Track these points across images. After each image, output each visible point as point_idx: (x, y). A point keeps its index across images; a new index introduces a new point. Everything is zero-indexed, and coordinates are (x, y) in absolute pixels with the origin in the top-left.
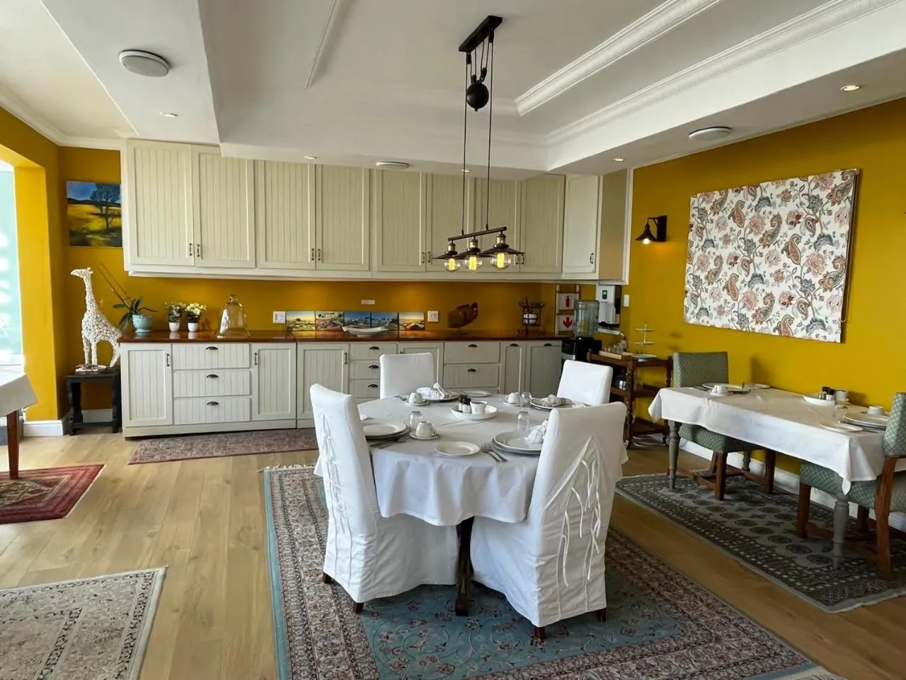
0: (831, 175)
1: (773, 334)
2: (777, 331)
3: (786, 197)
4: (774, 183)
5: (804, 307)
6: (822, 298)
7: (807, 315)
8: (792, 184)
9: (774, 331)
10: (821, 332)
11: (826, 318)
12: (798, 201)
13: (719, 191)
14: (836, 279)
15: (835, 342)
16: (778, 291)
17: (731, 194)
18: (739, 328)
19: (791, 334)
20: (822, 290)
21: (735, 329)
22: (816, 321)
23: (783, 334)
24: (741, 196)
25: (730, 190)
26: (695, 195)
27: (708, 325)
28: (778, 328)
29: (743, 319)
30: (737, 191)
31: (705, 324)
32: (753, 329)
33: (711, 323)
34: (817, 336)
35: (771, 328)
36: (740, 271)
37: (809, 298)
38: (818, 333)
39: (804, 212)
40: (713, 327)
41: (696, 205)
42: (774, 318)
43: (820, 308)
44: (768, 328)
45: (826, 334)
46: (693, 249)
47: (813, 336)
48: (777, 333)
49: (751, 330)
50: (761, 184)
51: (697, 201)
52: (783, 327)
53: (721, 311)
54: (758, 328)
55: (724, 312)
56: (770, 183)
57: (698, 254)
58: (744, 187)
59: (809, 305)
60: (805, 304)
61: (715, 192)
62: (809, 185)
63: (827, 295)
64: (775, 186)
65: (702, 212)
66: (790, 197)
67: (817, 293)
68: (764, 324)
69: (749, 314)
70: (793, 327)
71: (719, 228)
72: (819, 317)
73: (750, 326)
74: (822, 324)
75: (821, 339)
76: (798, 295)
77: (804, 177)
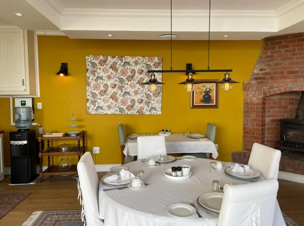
0: (154, 58)
1: (136, 114)
2: (138, 113)
3: (136, 63)
4: (131, 57)
5: (148, 103)
6: (154, 100)
7: (149, 106)
8: (139, 59)
9: (137, 113)
10: (155, 112)
11: (156, 107)
12: (142, 65)
13: (103, 56)
14: (159, 93)
15: (160, 114)
16: (136, 98)
17: (109, 58)
18: (120, 113)
19: (144, 114)
20: (154, 97)
21: (118, 114)
22: (153, 108)
23: (140, 114)
24: (115, 60)
25: (109, 57)
26: (88, 55)
27: (104, 114)
28: (138, 112)
29: (121, 110)
30: (112, 57)
31: (101, 113)
32: (127, 113)
33: (105, 112)
34: (153, 113)
35: (136, 112)
36: (118, 91)
37: (150, 100)
38: (153, 112)
39: (145, 70)
40: (106, 114)
41: (89, 60)
42: (136, 108)
43: (154, 103)
44: (134, 112)
45: (157, 112)
46: (90, 80)
47: (152, 113)
48: (138, 114)
49: (126, 114)
50: (125, 57)
51: (90, 59)
52: (140, 111)
53: (109, 107)
54: (129, 113)
55: (111, 108)
56: (129, 57)
57: (93, 83)
58: (116, 56)
59: (149, 103)
60: (148, 102)
61: (100, 56)
62: (146, 60)
63: (156, 99)
64: (131, 58)
65: (94, 65)
66: (138, 63)
67: (152, 98)
68: (132, 111)
69: (125, 108)
70: (144, 111)
71: (104, 72)
72: (153, 107)
73: (125, 112)
74: (155, 109)
75: (155, 114)
76: (144, 99)
77: (144, 57)
